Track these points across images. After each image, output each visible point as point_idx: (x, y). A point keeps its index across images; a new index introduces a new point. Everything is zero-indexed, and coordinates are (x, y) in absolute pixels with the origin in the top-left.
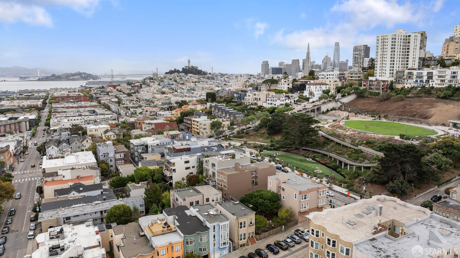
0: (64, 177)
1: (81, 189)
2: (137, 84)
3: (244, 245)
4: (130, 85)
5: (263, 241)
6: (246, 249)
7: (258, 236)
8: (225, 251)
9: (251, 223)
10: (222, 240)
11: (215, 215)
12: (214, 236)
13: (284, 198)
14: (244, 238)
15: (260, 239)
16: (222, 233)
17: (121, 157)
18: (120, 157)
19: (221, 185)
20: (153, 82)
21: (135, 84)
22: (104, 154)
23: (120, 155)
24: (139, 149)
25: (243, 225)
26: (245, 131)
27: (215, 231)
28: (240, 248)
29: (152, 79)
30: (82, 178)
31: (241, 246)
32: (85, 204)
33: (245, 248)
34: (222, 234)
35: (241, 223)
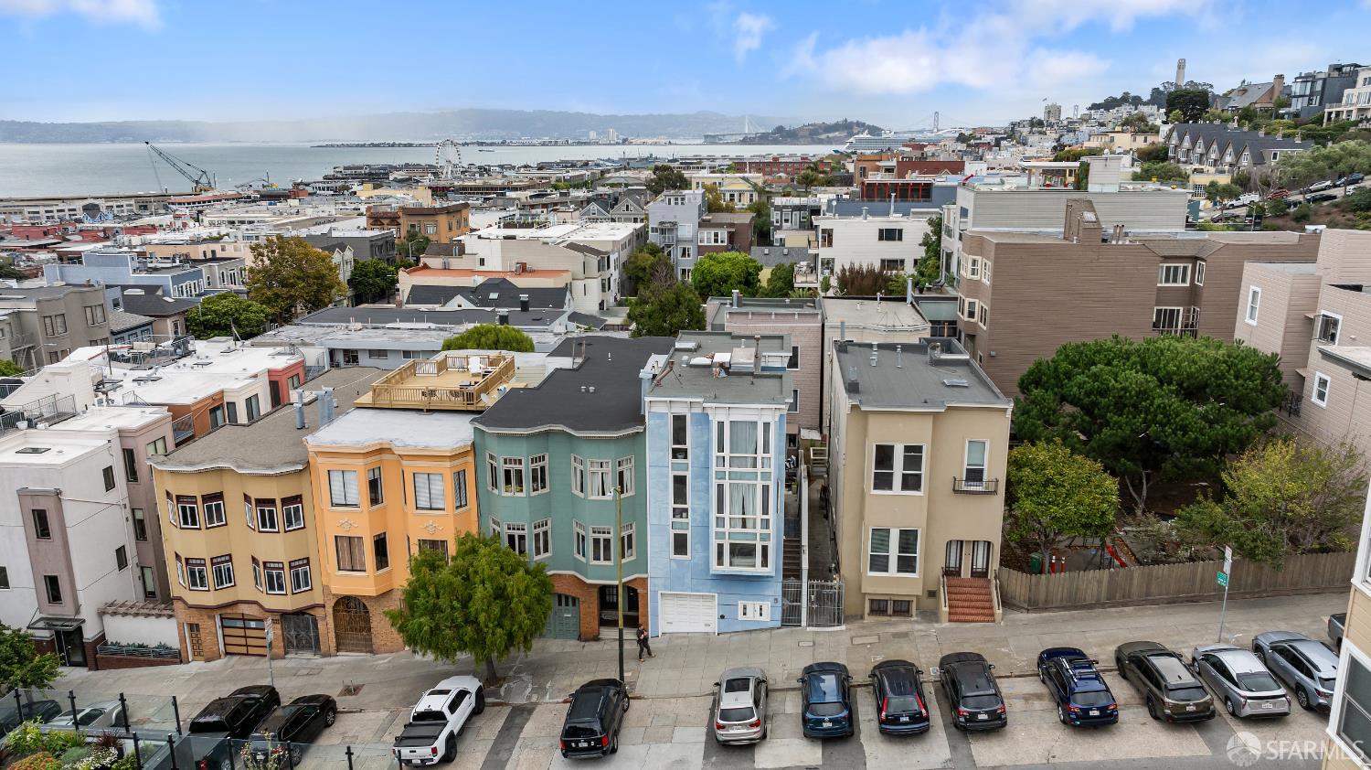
0: (482, 262)
1: (494, 296)
2: (989, 138)
3: (902, 608)
4: (963, 142)
5: (1050, 620)
6: (905, 635)
7: (1019, 582)
8: (753, 607)
9: (975, 475)
10: (720, 522)
11: (740, 374)
12: (680, 482)
13: (1321, 396)
14: (906, 564)
15: (1034, 605)
16: (721, 475)
17: (720, 244)
18: (716, 241)
19: (971, 314)
20: (1040, 133)
21: (980, 139)
22: (661, 223)
23: (716, 235)
24: (787, 221)
25: (898, 470)
26: (1292, 210)
27: (684, 453)
28: (868, 619)
29: (1040, 123)
30: (532, 271)
31: (879, 607)
32: (433, 326)
33: (903, 628)
34: (726, 483)
35: (884, 455)
